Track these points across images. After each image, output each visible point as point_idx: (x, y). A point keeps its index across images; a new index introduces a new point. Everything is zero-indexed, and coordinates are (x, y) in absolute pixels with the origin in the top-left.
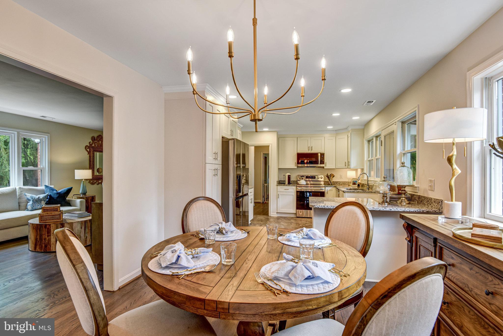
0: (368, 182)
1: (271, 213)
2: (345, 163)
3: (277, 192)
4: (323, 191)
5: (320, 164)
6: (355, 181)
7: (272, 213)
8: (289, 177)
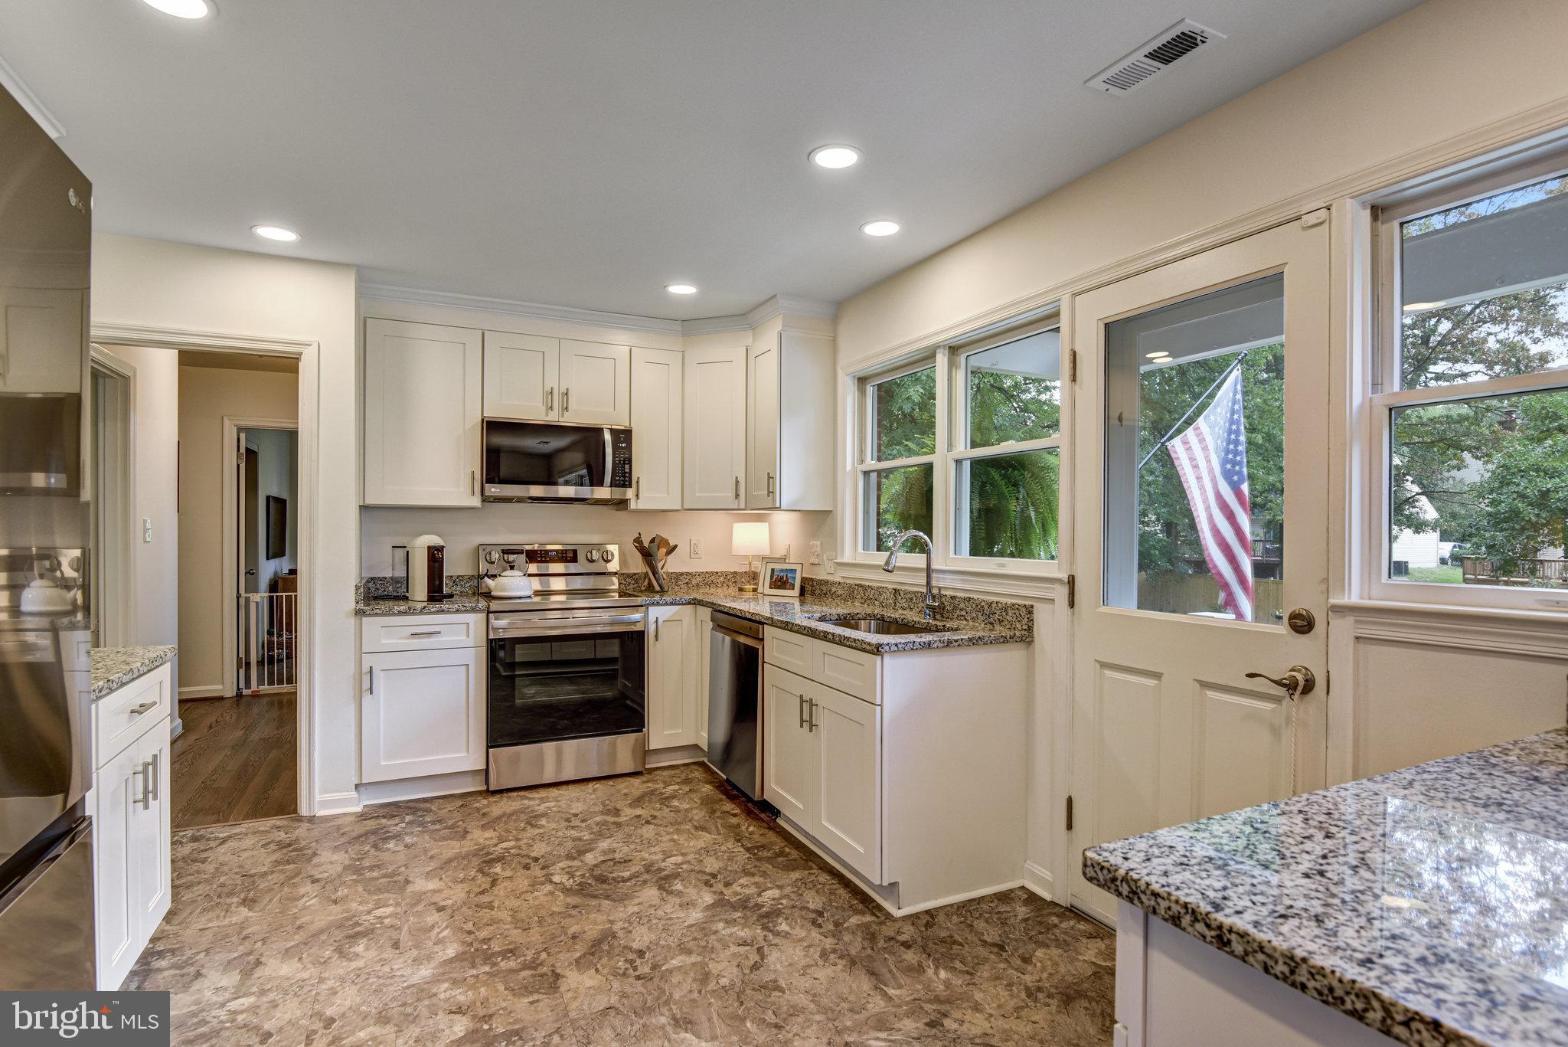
0: (929, 577)
1: (318, 797)
2: (737, 482)
3: (360, 653)
4: (639, 628)
5: (611, 486)
6: (782, 571)
7: (324, 790)
8: (435, 557)
